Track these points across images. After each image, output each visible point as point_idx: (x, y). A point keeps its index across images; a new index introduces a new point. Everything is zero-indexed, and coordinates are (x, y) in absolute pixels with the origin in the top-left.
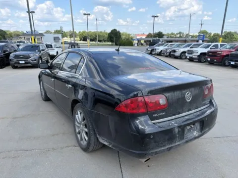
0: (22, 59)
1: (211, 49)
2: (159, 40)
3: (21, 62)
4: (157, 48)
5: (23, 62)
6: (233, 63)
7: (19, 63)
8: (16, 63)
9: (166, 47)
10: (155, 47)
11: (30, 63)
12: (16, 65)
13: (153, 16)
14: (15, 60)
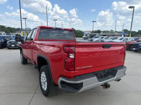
0: (13, 44)
1: (123, 40)
2: (96, 35)
3: (12, 46)
4: (94, 39)
5: (14, 46)
6: (134, 49)
7: (11, 46)
8: (9, 46)
9: (99, 39)
10: (93, 39)
11: (17, 46)
12: (10, 47)
13: (93, 22)
14: (9, 44)
